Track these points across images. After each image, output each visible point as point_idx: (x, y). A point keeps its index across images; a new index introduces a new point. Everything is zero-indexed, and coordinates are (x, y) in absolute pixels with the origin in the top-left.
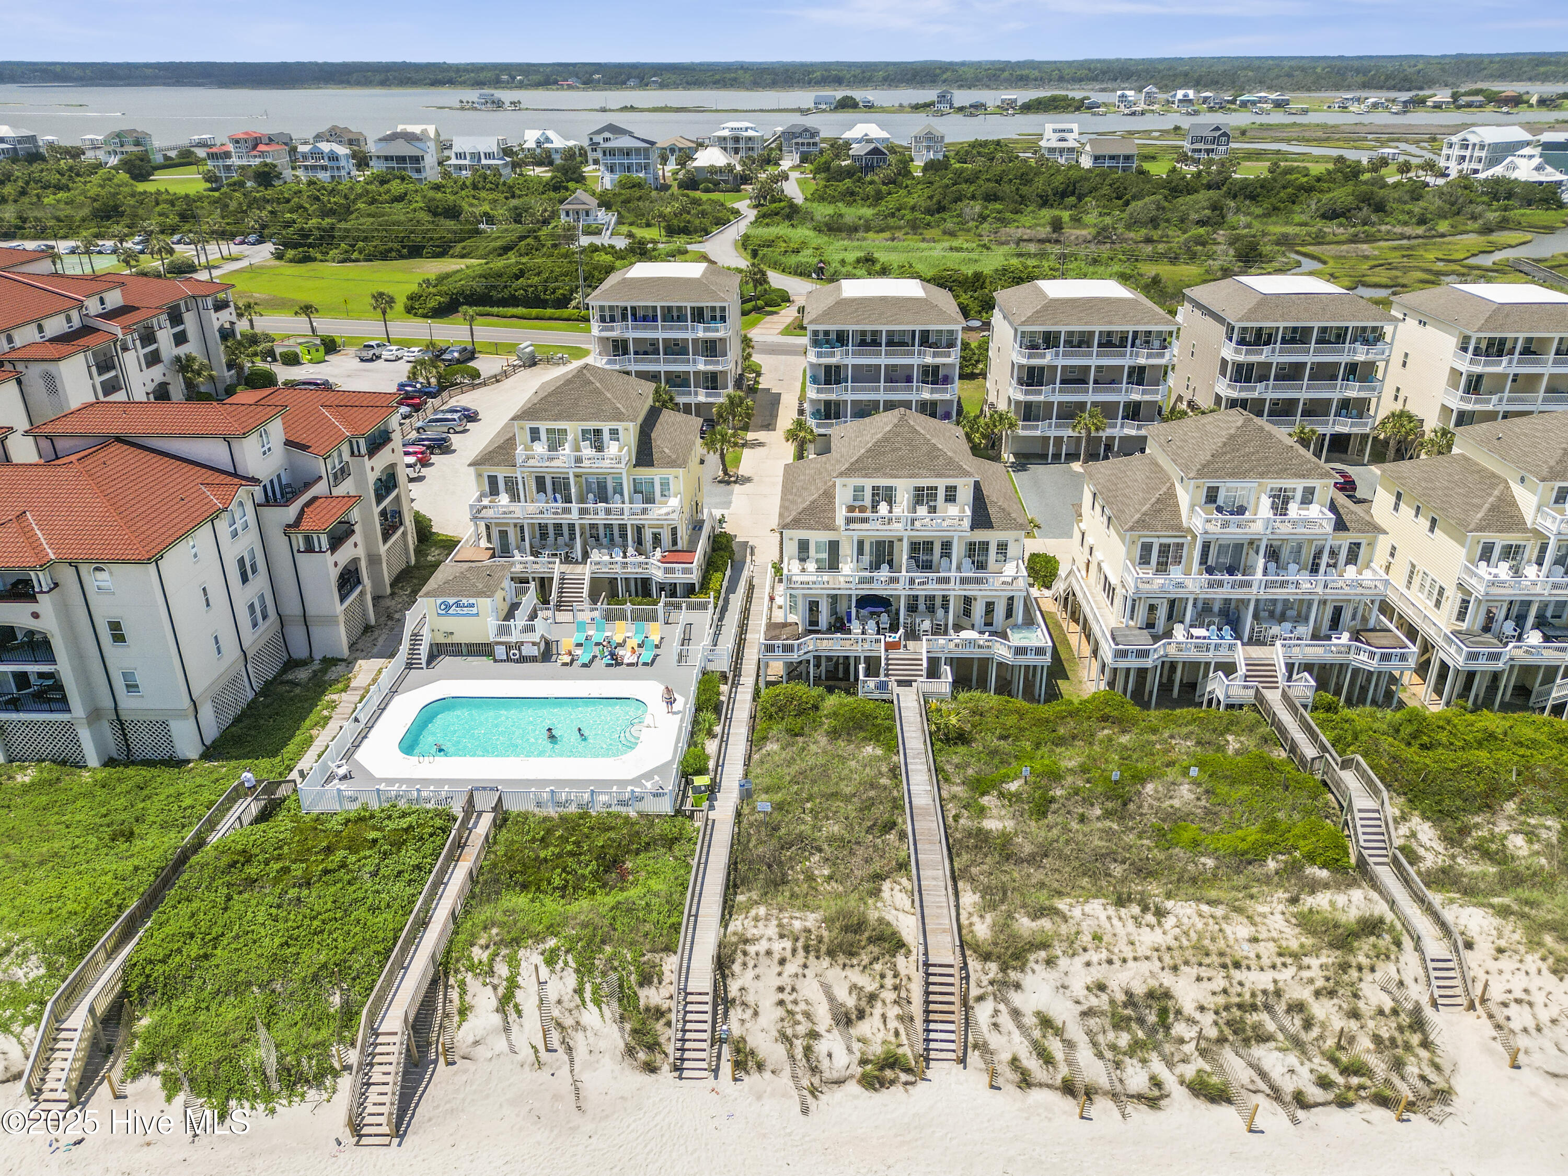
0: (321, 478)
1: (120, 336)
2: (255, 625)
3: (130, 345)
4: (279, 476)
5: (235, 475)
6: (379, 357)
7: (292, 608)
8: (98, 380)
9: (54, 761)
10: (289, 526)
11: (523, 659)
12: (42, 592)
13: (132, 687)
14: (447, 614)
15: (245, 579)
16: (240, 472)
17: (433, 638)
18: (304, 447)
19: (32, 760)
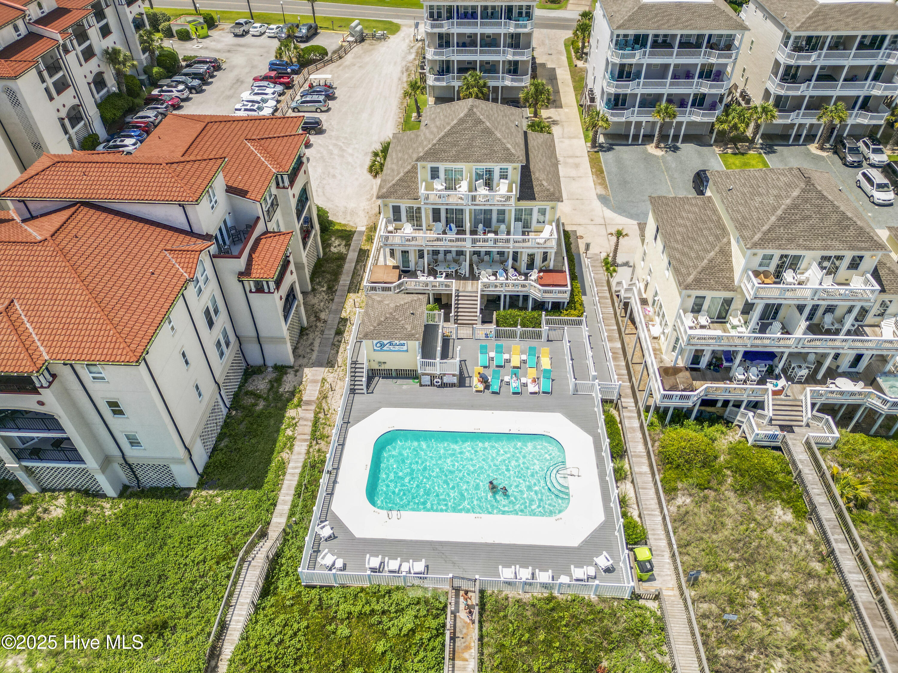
0: (258, 218)
1: (61, 42)
2: (222, 354)
3: (70, 47)
4: (225, 222)
5: (191, 233)
6: (247, 32)
7: (248, 331)
8: (50, 82)
9: (78, 491)
10: (241, 274)
11: (444, 385)
12: (42, 387)
13: (134, 442)
14: (381, 350)
15: (211, 324)
16: (196, 230)
17: (369, 365)
18: (243, 193)
19: (61, 491)
